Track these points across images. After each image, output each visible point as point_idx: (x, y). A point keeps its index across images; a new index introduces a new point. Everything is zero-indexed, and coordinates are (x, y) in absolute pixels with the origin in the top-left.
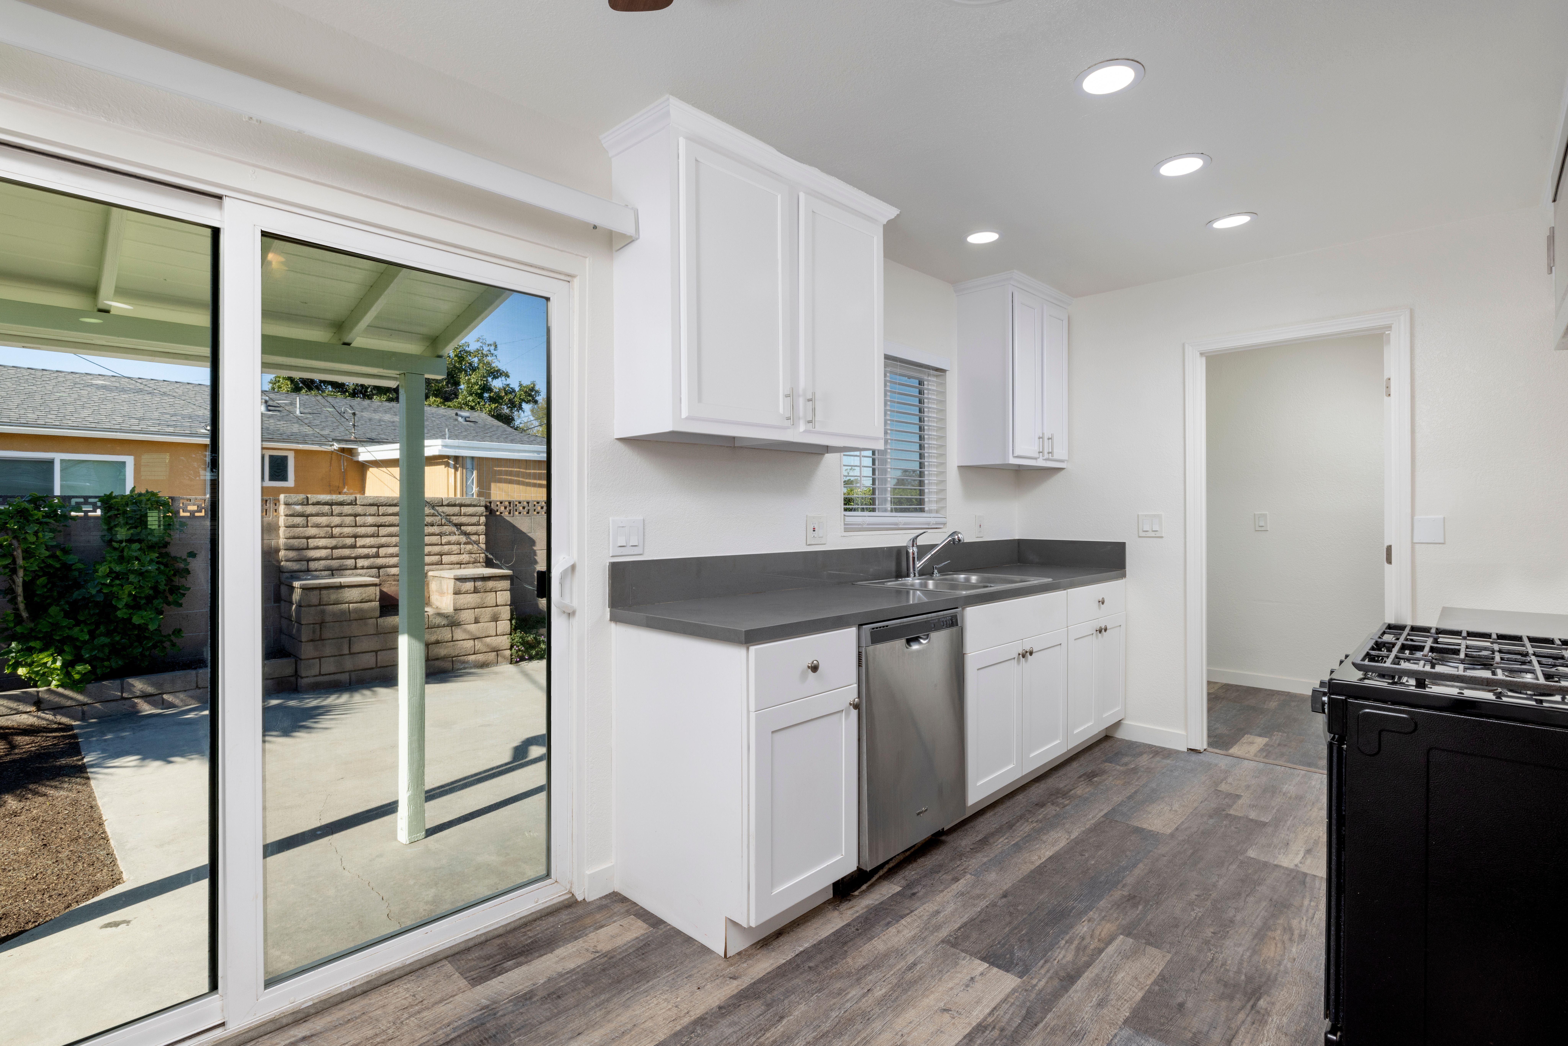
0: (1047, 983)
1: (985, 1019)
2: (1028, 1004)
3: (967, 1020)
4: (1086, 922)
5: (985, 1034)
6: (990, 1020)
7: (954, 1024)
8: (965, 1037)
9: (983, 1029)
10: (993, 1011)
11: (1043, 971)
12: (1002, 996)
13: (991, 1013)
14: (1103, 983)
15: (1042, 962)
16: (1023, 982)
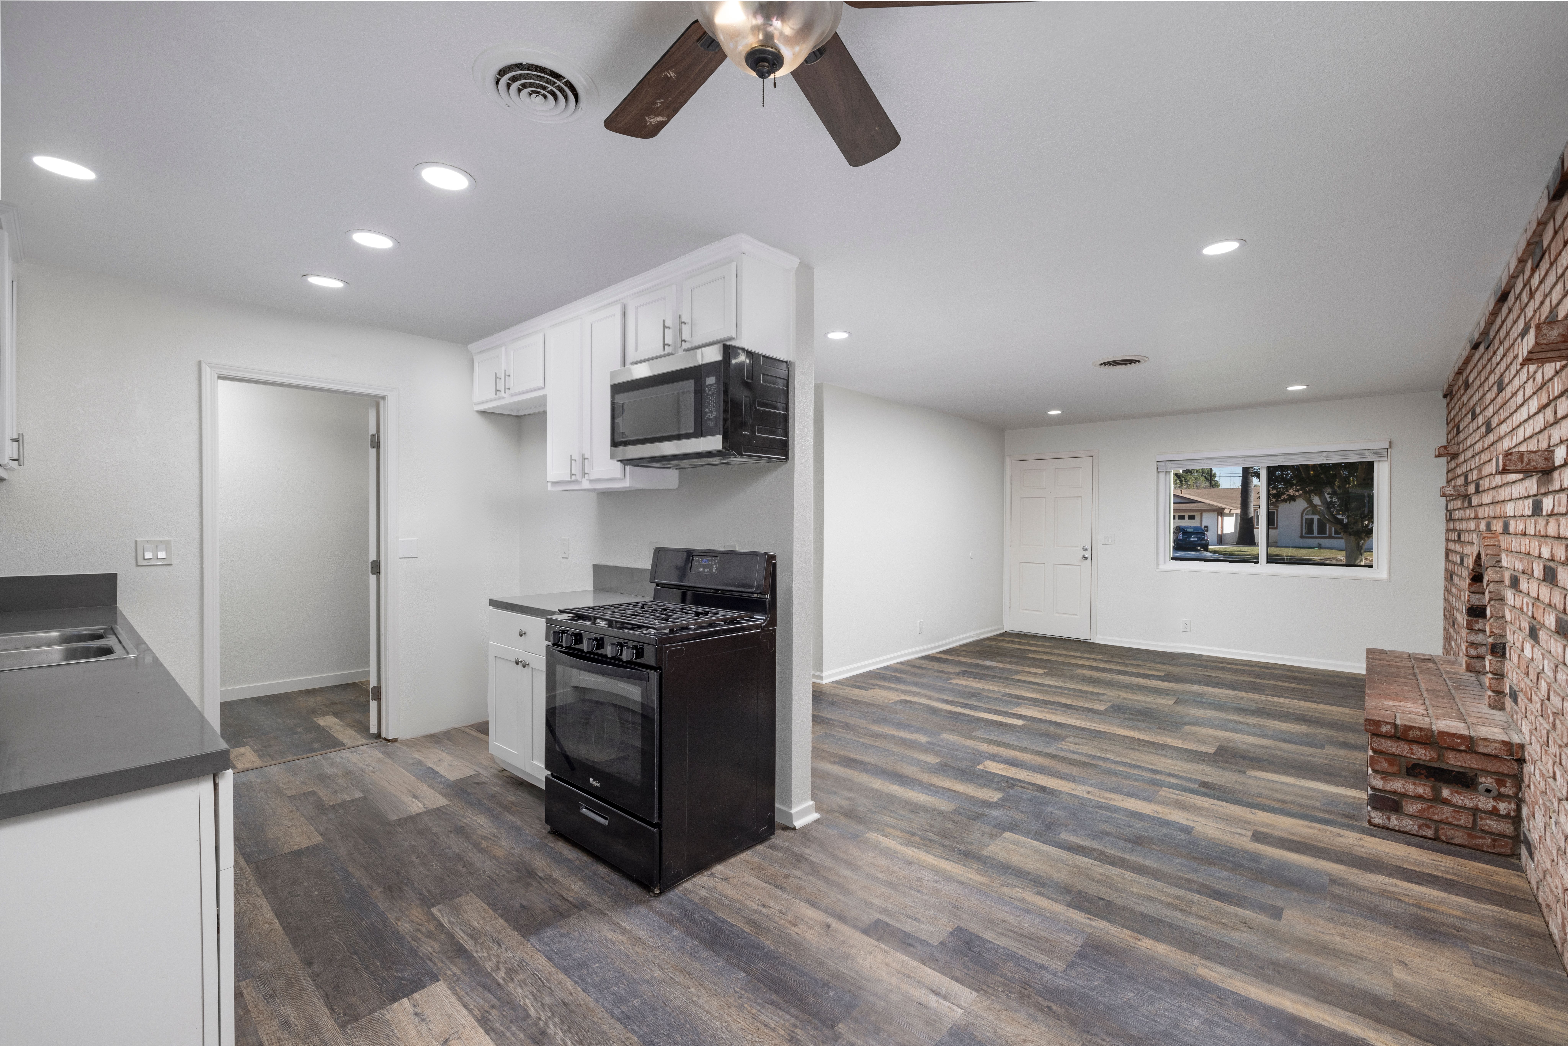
0: (456, 966)
1: (475, 1017)
2: (473, 984)
3: (468, 1029)
4: (398, 922)
5: (492, 1019)
6: (477, 1012)
7: (467, 1039)
8: (489, 1035)
9: (485, 1019)
10: (467, 1009)
11: (440, 965)
12: (454, 1000)
13: (470, 1011)
14: (477, 936)
15: (428, 962)
16: (445, 980)
